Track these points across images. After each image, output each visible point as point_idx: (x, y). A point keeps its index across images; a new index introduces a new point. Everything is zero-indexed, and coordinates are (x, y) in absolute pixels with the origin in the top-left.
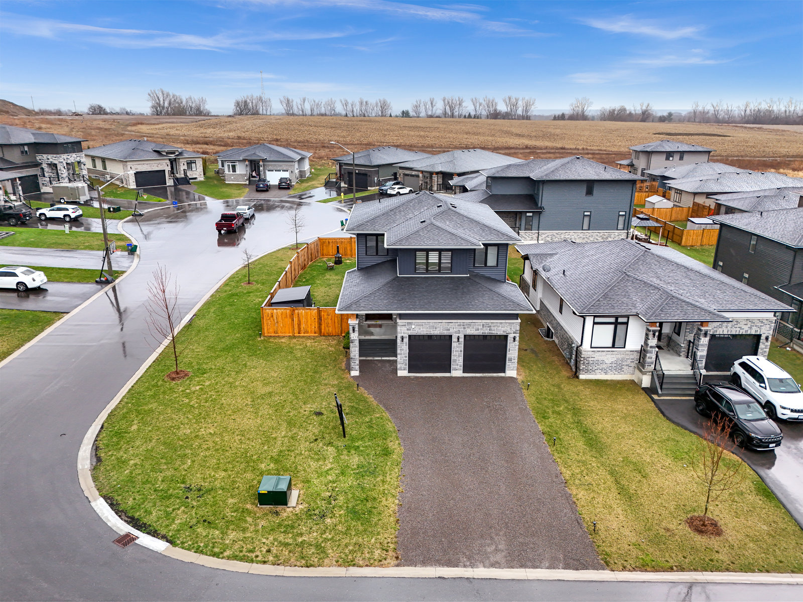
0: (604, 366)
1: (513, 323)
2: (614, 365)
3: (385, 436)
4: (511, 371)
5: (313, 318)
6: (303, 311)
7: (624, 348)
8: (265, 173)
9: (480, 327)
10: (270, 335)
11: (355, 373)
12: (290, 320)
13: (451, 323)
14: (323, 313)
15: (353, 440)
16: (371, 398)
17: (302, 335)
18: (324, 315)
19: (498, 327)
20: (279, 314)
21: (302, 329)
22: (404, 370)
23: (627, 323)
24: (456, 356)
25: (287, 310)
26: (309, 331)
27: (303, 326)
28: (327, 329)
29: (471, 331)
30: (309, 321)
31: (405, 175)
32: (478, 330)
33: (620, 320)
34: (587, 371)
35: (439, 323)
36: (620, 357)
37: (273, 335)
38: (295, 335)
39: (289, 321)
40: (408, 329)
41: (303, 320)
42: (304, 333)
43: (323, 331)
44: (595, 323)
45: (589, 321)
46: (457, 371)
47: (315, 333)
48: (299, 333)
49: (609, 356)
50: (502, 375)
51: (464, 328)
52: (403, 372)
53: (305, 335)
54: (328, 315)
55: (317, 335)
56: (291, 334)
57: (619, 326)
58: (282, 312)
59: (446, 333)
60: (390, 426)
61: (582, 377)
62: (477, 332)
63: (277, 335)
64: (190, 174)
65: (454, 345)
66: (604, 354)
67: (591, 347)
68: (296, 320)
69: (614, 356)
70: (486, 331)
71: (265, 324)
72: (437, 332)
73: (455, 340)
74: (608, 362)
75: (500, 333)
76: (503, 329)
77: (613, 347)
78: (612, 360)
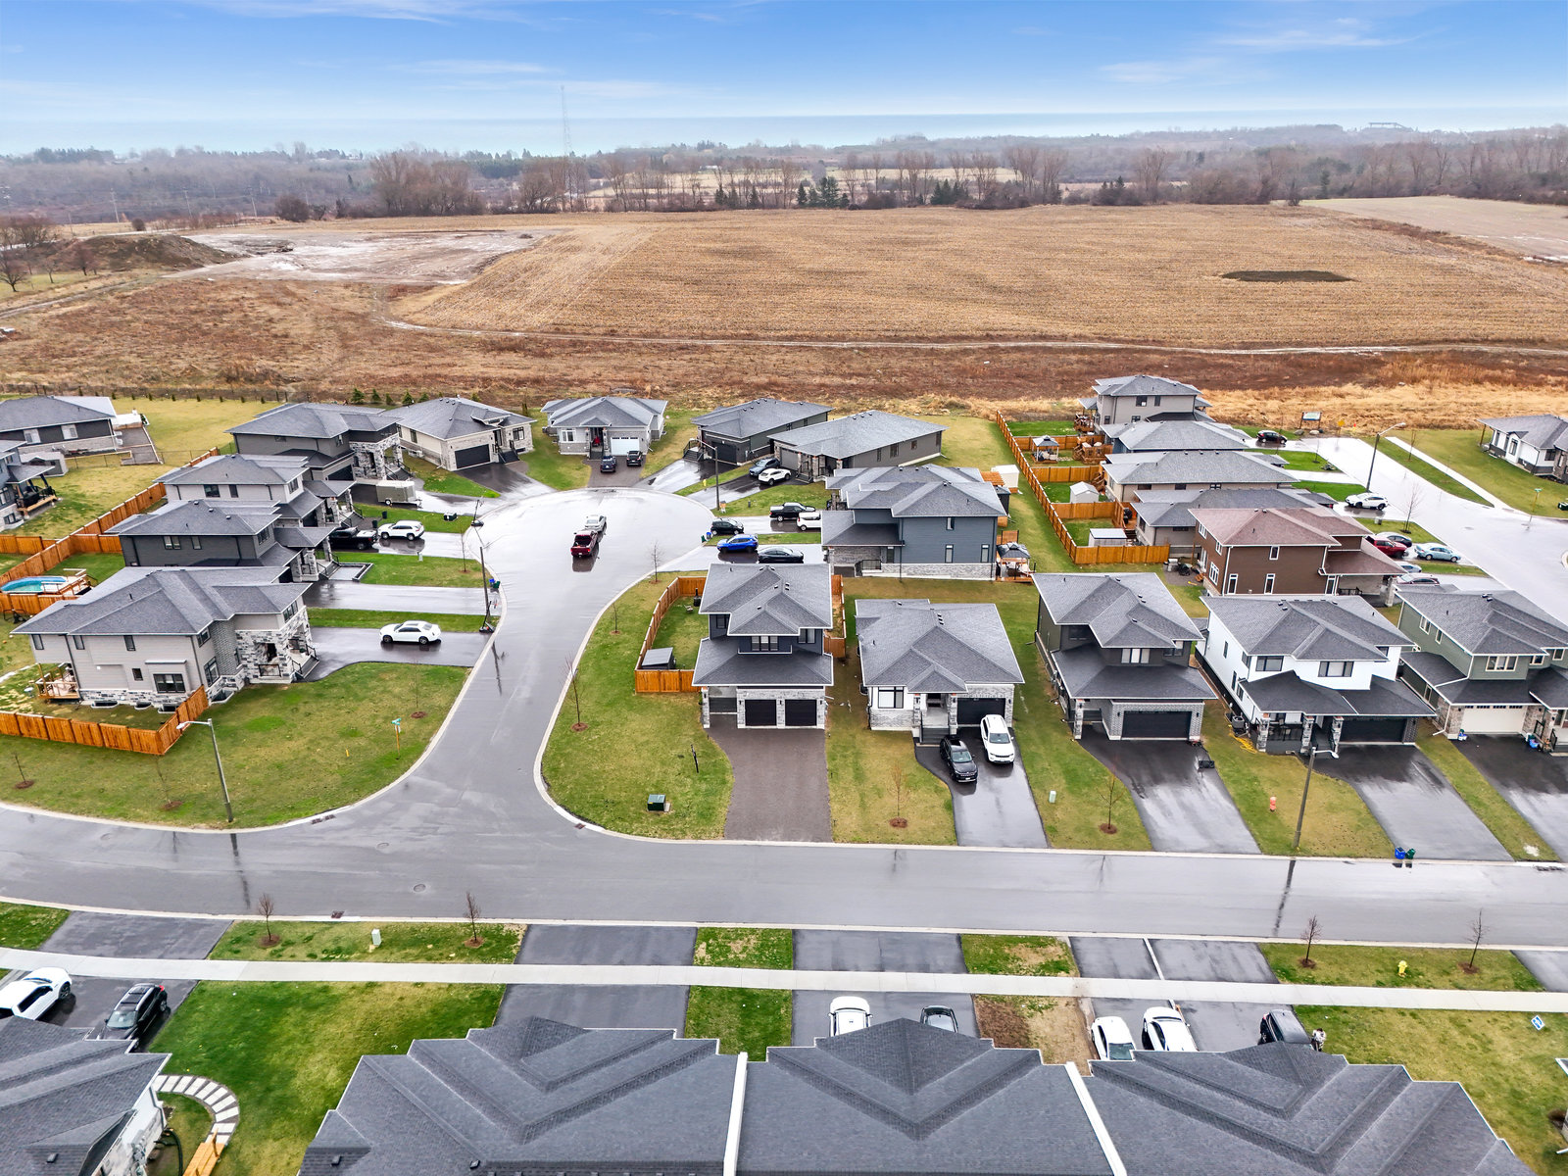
0: (889, 721)
1: (820, 692)
2: (896, 720)
3: (724, 771)
4: (821, 725)
5: (675, 681)
6: (668, 675)
7: (902, 708)
8: (609, 441)
9: (796, 694)
10: (641, 691)
11: (707, 726)
12: (658, 681)
13: (775, 691)
14: (683, 675)
15: (704, 774)
16: (716, 745)
17: (667, 691)
20: (649, 677)
22: (742, 724)
23: (903, 691)
24: (780, 714)
25: (656, 673)
26: (673, 689)
27: (667, 685)
29: (790, 697)
30: (672, 681)
31: (783, 449)
33: (898, 689)
34: (877, 725)
35: (767, 691)
36: (899, 714)
37: (644, 691)
39: (656, 682)
41: (668, 682)
43: (683, 688)
44: (880, 691)
45: (875, 690)
46: (781, 724)
47: (677, 690)
48: (664, 690)
49: (892, 714)
50: (815, 727)
51: (785, 695)
52: (742, 726)
53: (669, 692)
54: (687, 676)
56: (658, 691)
57: (899, 693)
58: (651, 676)
59: (772, 698)
60: (728, 765)
61: (874, 728)
63: (647, 691)
64: (518, 445)
65: (778, 706)
66: (888, 712)
67: (878, 708)
68: (662, 681)
69: (895, 714)
70: (801, 697)
71: (638, 683)
72: (765, 698)
73: (779, 703)
74: (891, 718)
75: (811, 698)
76: (813, 695)
77: (895, 707)
78: (894, 717)
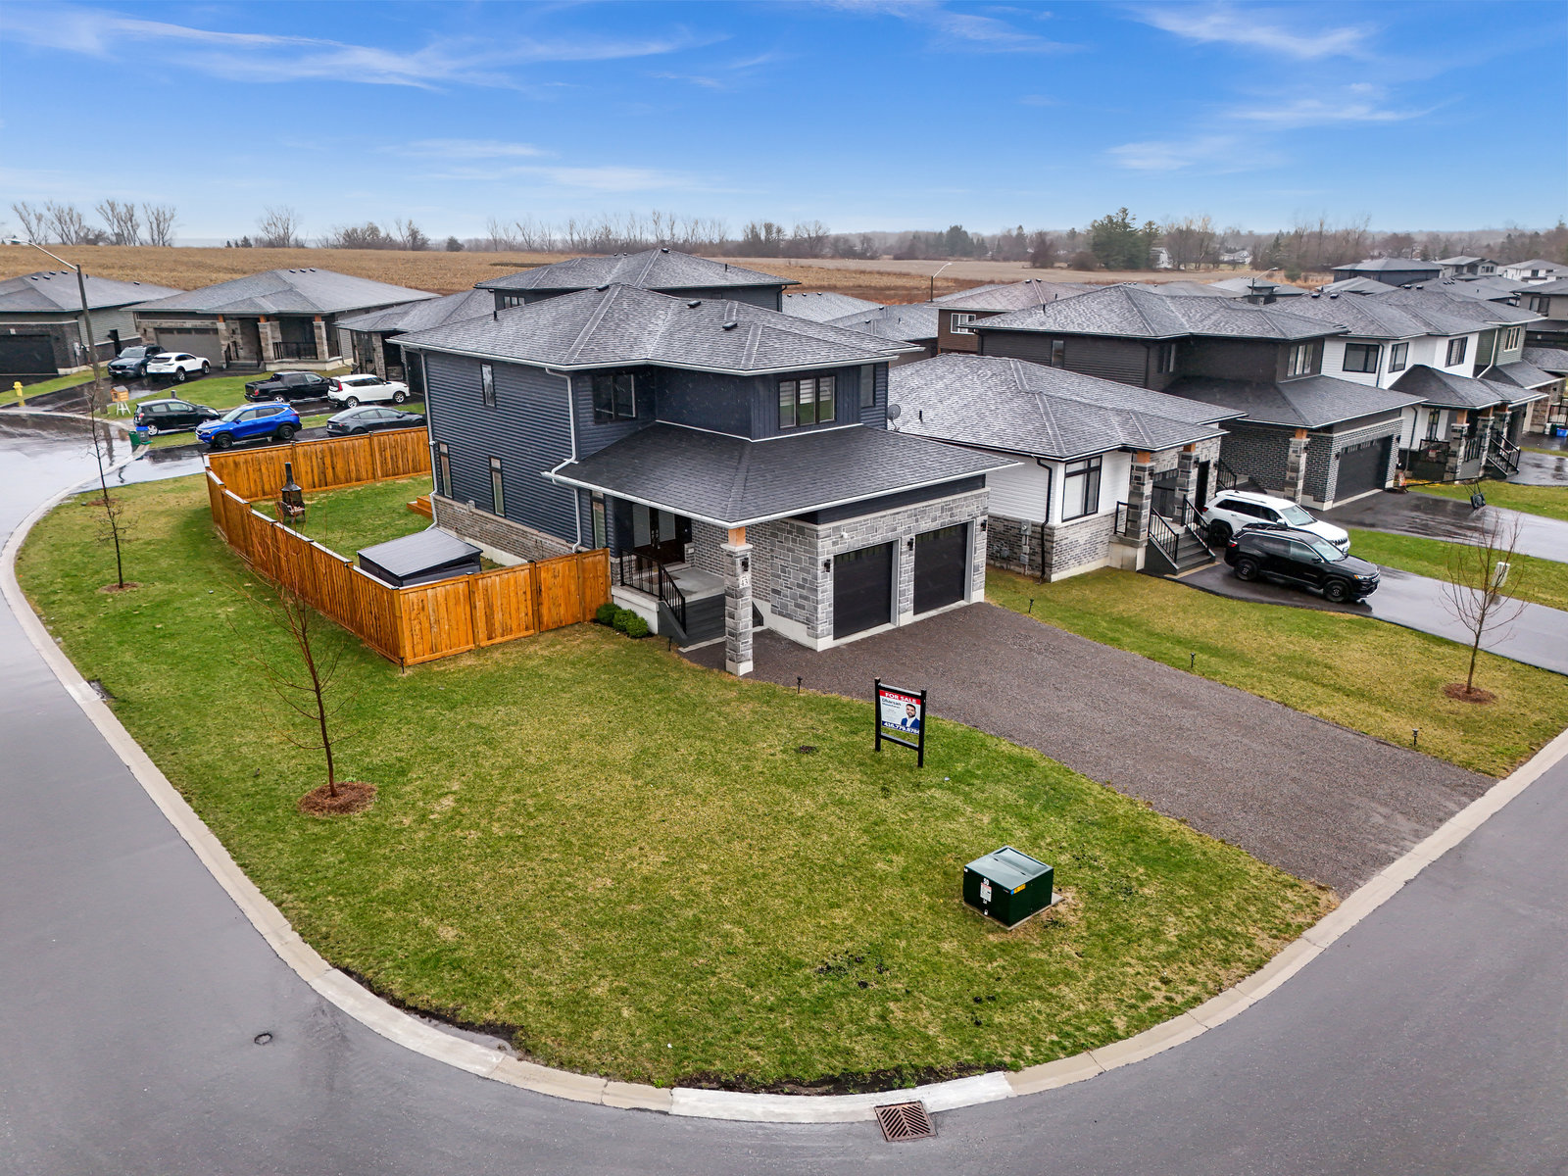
0: (1077, 551)
1: (980, 495)
2: (1088, 546)
4: (977, 594)
5: (520, 593)
6: (498, 579)
7: (1097, 512)
9: (938, 514)
10: (420, 659)
11: (747, 667)
12: (468, 608)
13: (897, 513)
14: (543, 575)
16: (842, 697)
17: (498, 640)
18: (545, 579)
19: (961, 507)
20: (441, 600)
21: (497, 625)
22: (829, 635)
23: (1099, 469)
24: (904, 581)
25: (456, 585)
26: (514, 627)
27: (498, 616)
28: (554, 613)
30: (513, 600)
31: (159, 330)
32: (935, 519)
33: (1094, 463)
34: (1062, 565)
35: (881, 517)
36: (1094, 529)
37: (427, 657)
38: (483, 644)
39: (463, 611)
40: (835, 543)
41: (497, 603)
42: (503, 636)
43: (545, 619)
44: (1068, 475)
45: (1060, 471)
46: (905, 614)
47: (527, 629)
48: (489, 639)
49: (1083, 531)
50: (962, 603)
51: (917, 521)
52: (827, 640)
53: (506, 638)
54: (555, 577)
55: (532, 631)
56: (472, 646)
57: (1092, 475)
58: (447, 592)
59: (890, 536)
61: (1055, 578)
62: (934, 524)
63: (438, 655)
65: (903, 559)
66: (1077, 528)
67: (1063, 521)
68: (480, 604)
70: (947, 520)
71: (407, 633)
72: (876, 539)
73: (905, 548)
74: (1081, 542)
75: (964, 519)
76: (969, 509)
77: (1086, 514)
78: (1086, 538)
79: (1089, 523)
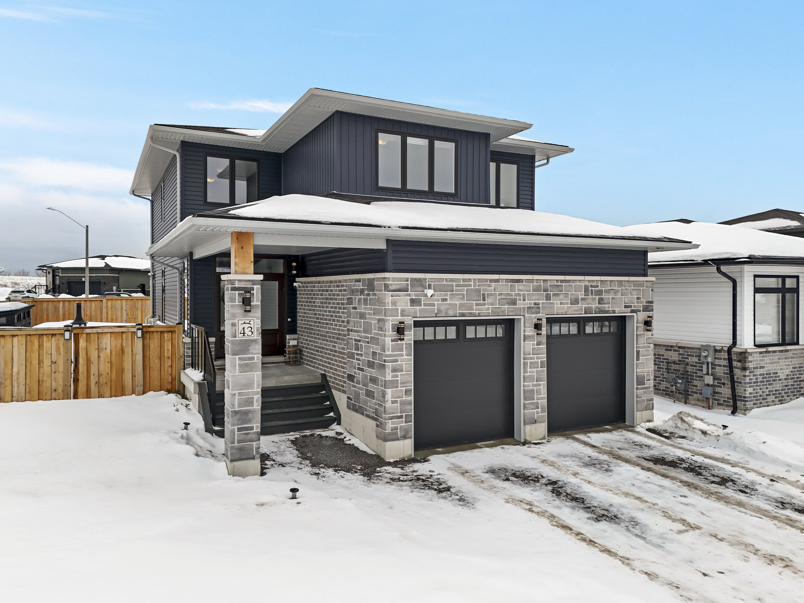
0: (778, 386)
1: (641, 284)
2: (791, 382)
4: (645, 412)
7: (798, 343)
9: (581, 295)
13: (518, 281)
19: (616, 292)
23: (796, 290)
29: (561, 307)
32: (575, 302)
33: (790, 283)
35: (491, 281)
36: (796, 362)
40: (413, 302)
44: (757, 290)
45: (748, 283)
46: (537, 426)
51: (548, 298)
57: (788, 297)
59: (507, 312)
62: (575, 307)
66: (774, 358)
67: (756, 346)
69: (788, 362)
73: (530, 331)
74: (783, 377)
75: (619, 310)
76: (626, 299)
77: (784, 343)
78: (787, 372)
79: (790, 354)
